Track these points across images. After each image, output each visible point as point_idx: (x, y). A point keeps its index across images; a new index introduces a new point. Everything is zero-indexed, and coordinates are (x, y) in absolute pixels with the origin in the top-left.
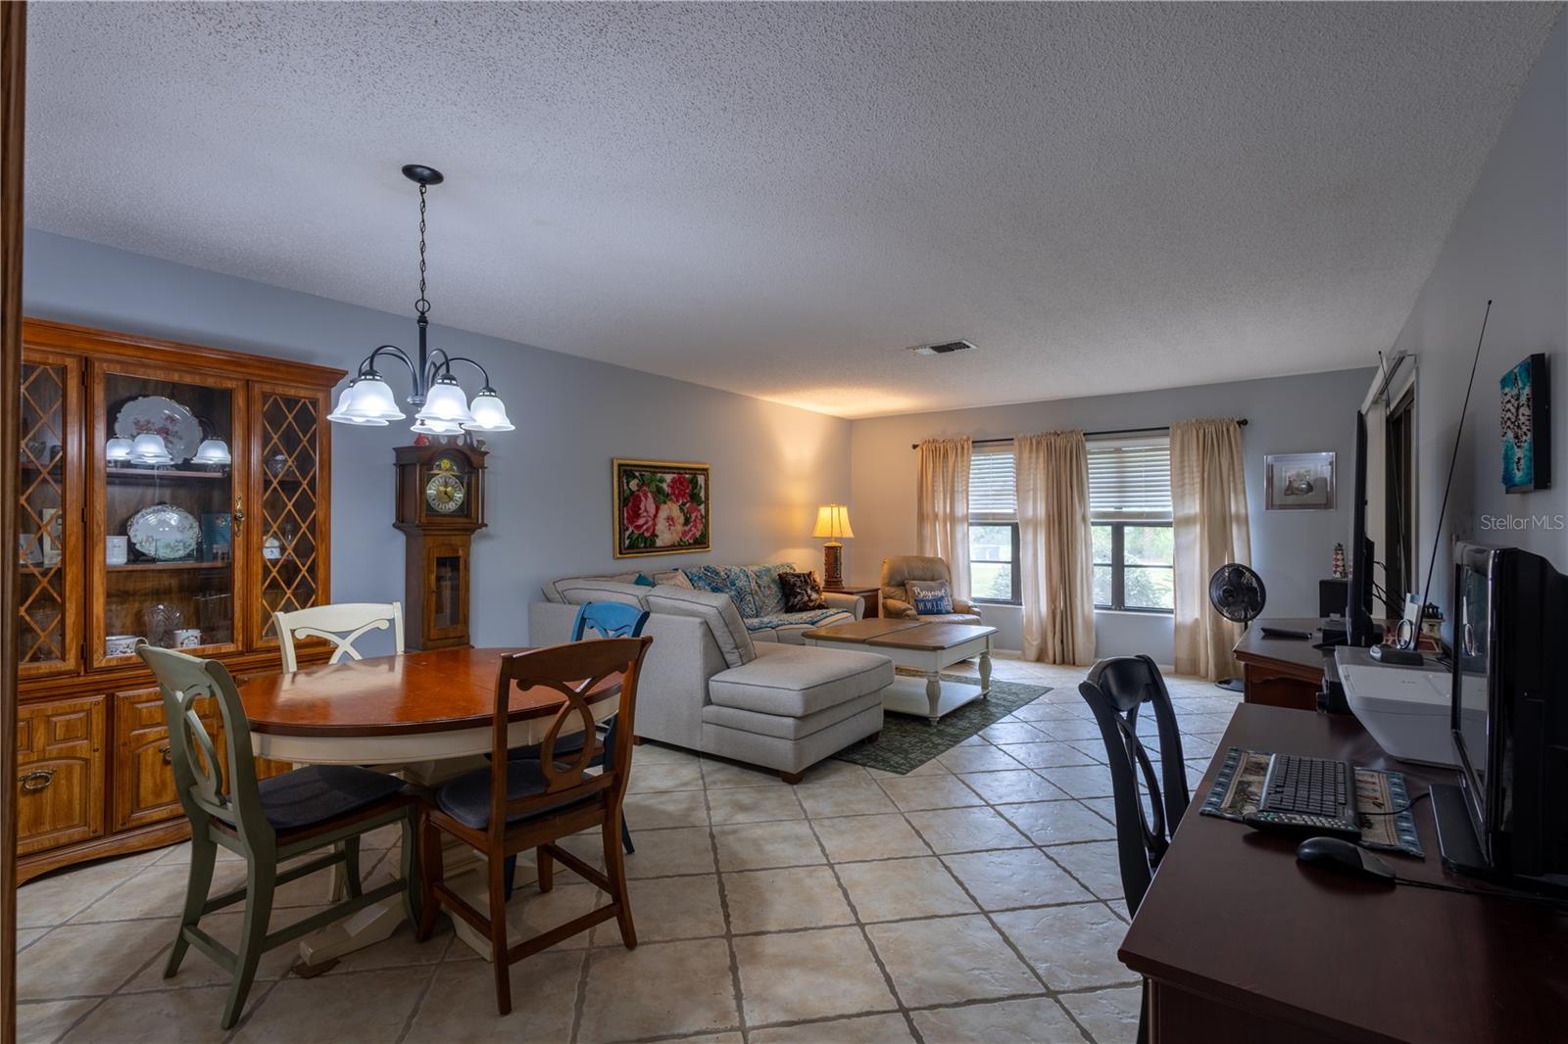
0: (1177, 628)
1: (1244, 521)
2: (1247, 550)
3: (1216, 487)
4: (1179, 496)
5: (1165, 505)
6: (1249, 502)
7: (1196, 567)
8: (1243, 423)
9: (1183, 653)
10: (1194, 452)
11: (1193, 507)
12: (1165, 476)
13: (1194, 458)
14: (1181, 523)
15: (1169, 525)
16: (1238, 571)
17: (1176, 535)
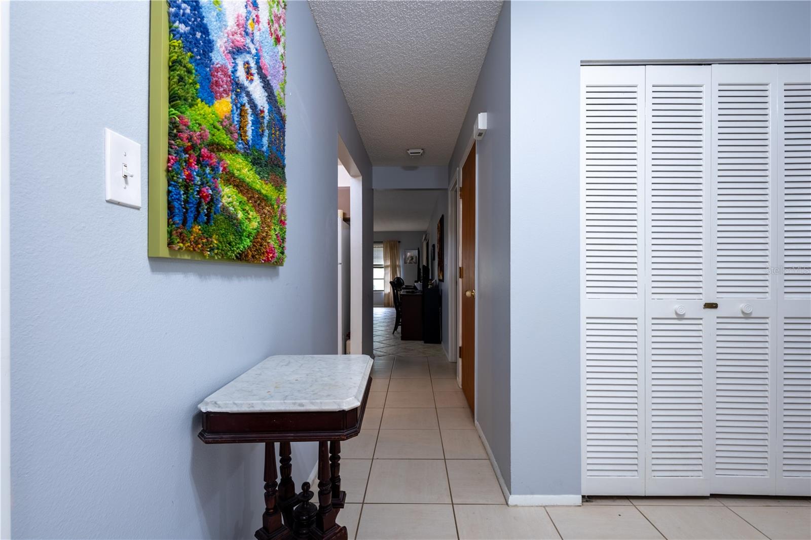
0: (385, 294)
1: (399, 267)
2: (400, 274)
3: (393, 258)
4: (385, 260)
5: (382, 262)
6: (400, 262)
7: (389, 278)
8: (399, 242)
9: (386, 302)
10: (389, 248)
11: (389, 263)
12: (382, 255)
13: (389, 250)
14: (386, 267)
15: (383, 268)
16: (399, 279)
17: (385, 270)
